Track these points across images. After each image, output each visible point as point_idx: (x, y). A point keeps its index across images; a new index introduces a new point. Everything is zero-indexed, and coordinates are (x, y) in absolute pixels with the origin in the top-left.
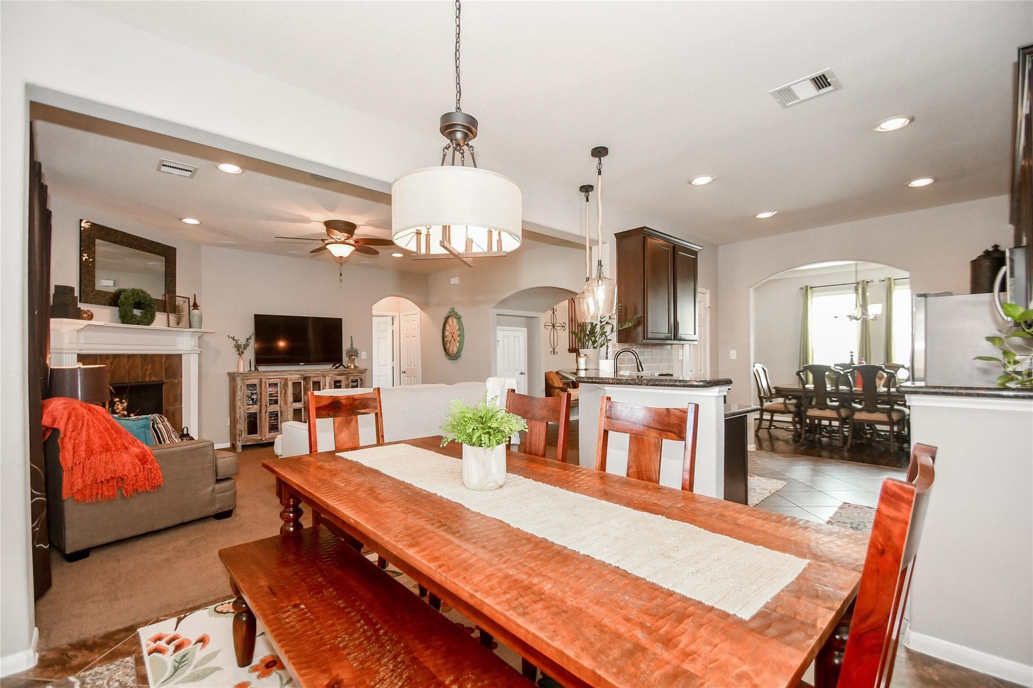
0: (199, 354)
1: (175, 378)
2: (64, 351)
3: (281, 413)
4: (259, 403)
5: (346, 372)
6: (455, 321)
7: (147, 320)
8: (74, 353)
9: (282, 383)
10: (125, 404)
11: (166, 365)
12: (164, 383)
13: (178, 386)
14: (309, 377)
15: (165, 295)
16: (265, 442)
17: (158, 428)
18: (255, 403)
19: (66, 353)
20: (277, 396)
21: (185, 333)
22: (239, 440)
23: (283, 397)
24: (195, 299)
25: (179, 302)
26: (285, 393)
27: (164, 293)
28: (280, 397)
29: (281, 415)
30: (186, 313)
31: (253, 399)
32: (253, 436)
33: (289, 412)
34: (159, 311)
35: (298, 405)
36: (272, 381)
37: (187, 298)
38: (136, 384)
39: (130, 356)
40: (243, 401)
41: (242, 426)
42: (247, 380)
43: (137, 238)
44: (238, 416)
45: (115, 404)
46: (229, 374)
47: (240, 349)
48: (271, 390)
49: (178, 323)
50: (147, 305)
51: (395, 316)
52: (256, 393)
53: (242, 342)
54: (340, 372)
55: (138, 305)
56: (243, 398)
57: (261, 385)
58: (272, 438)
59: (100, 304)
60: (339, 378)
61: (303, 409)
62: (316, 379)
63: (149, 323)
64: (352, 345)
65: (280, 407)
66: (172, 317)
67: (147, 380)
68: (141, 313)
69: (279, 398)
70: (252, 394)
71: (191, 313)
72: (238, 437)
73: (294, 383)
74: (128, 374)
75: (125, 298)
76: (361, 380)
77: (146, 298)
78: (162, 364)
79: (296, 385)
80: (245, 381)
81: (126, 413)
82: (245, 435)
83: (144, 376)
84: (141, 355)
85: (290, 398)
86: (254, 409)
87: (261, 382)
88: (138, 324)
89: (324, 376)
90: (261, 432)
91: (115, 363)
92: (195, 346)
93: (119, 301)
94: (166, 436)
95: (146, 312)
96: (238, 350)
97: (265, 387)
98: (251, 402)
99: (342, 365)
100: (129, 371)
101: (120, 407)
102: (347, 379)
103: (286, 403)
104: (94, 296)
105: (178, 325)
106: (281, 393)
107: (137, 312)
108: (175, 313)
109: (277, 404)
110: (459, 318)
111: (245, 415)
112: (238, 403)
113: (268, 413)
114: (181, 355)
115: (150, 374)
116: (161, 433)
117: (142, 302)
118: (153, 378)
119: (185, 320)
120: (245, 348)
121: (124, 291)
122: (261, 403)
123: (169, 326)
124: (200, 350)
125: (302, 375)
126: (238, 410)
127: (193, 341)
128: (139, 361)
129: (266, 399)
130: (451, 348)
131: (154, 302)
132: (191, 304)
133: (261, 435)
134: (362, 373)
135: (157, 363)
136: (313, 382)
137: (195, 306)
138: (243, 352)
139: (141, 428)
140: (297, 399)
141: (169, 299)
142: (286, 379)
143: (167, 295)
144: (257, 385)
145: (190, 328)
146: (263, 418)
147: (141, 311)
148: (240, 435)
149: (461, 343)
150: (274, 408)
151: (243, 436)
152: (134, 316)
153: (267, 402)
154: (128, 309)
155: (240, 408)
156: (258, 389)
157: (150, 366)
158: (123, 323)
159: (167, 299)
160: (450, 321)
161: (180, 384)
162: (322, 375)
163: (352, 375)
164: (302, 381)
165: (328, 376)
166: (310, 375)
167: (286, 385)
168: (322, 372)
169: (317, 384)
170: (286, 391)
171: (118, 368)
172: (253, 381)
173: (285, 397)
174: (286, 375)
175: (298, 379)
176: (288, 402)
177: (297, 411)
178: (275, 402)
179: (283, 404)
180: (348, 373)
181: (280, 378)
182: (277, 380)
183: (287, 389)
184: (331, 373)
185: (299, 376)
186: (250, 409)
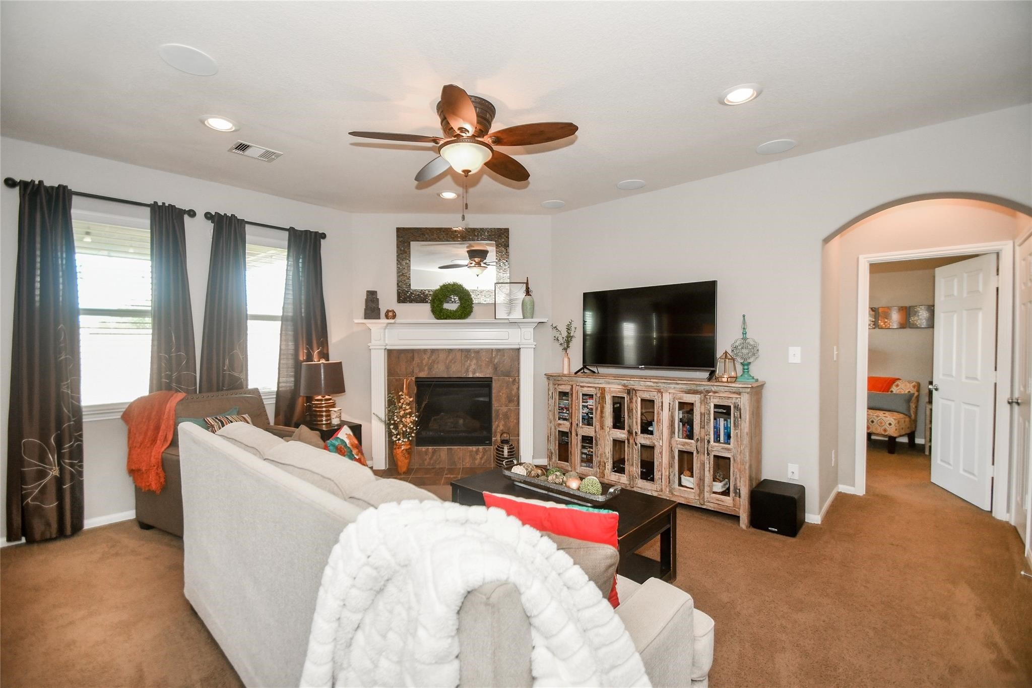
0: (534, 348)
1: (509, 376)
3: (597, 441)
4: (570, 420)
5: (702, 388)
7: (464, 314)
8: (382, 349)
9: (598, 395)
11: (496, 361)
12: (494, 381)
13: (514, 385)
14: (636, 390)
23: (598, 416)
24: (527, 283)
26: (602, 412)
28: (596, 417)
29: (597, 444)
33: (607, 442)
35: (621, 434)
36: (586, 390)
37: (523, 283)
40: (554, 412)
42: (559, 385)
46: (548, 376)
49: (509, 314)
50: (460, 298)
54: (689, 387)
56: (554, 409)
57: (572, 394)
58: (585, 475)
61: (626, 442)
62: (646, 396)
63: (467, 317)
64: (744, 333)
65: (596, 432)
66: (502, 307)
67: (471, 376)
69: (594, 416)
73: (614, 398)
74: (448, 369)
78: (490, 358)
79: (617, 400)
80: (556, 386)
82: (555, 459)
83: (467, 371)
84: (462, 350)
85: (609, 421)
86: (564, 426)
87: (572, 389)
90: (573, 460)
95: (460, 306)
97: (578, 398)
98: (561, 416)
100: (449, 367)
102: (704, 401)
103: (602, 428)
105: (508, 316)
106: (597, 408)
109: (592, 425)
111: (555, 433)
113: (579, 438)
114: (518, 350)
115: (474, 370)
118: (478, 375)
119: (518, 309)
122: (573, 420)
123: (495, 319)
124: (535, 343)
125: (624, 385)
129: (579, 413)
133: (571, 466)
134: (739, 394)
135: (482, 357)
136: (642, 400)
137: (527, 291)
140: (618, 424)
141: (498, 287)
143: (496, 284)
144: (569, 393)
145: (523, 318)
146: (576, 442)
150: (588, 431)
152: (448, 311)
153: (578, 420)
155: (551, 422)
156: (570, 400)
157: (474, 362)
161: (516, 382)
162: (656, 389)
163: (716, 395)
164: (625, 395)
165: (667, 391)
166: (636, 387)
167: (603, 398)
168: (655, 385)
169: (648, 404)
170: (602, 408)
171: (436, 362)
172: (564, 388)
173: (602, 417)
174: (601, 383)
175: (619, 392)
176: (606, 426)
177: (618, 444)
178: (588, 421)
179: (598, 427)
180: (708, 392)
181: (596, 388)
182: (591, 389)
183: (605, 405)
184: (672, 386)
185: (620, 387)
186: (560, 426)
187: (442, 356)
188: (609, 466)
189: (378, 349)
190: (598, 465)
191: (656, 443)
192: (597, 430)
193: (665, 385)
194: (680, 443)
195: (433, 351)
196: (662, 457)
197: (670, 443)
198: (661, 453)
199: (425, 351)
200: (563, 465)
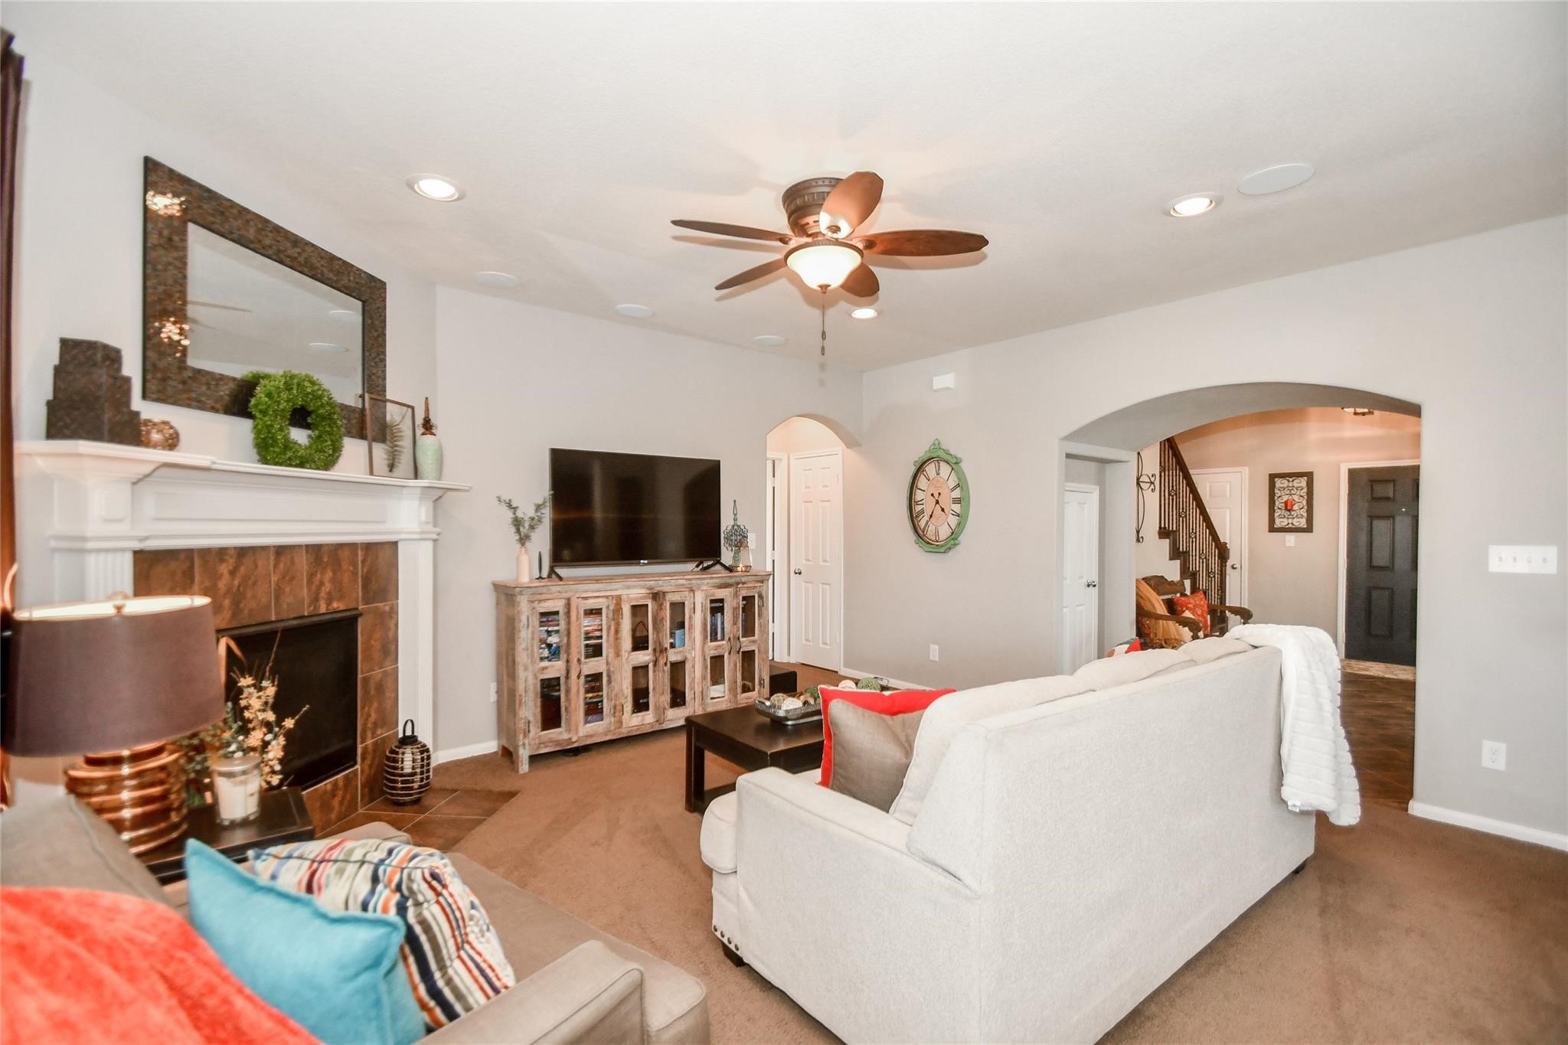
0: (435, 541)
1: (384, 600)
2: (90, 545)
3: (609, 676)
4: (563, 656)
5: (734, 580)
6: (945, 469)
7: (325, 456)
8: (123, 550)
9: (611, 608)
10: (271, 691)
11: (365, 570)
12: (361, 615)
13: (391, 617)
14: (664, 593)
15: (362, 397)
16: (575, 745)
17: (423, 923)
18: (555, 653)
19: (99, 551)
20: (600, 637)
21: (405, 491)
22: (524, 745)
23: (612, 639)
24: (427, 410)
25: (392, 413)
26: (617, 632)
27: (360, 392)
28: (608, 641)
29: (609, 682)
30: (406, 443)
31: (549, 646)
32: (553, 733)
33: (624, 674)
34: (350, 434)
35: (643, 657)
36: (592, 604)
37: (408, 406)
38: (295, 622)
39: (281, 550)
40: (532, 651)
41: (530, 710)
42: (540, 601)
43: (297, 241)
44: (521, 686)
45: (240, 691)
46: (497, 587)
47: (522, 530)
48: (589, 624)
49: (392, 467)
50: (323, 418)
51: (781, 460)
52: (557, 632)
53: (527, 511)
54: (722, 581)
55: (300, 417)
56: (532, 646)
57: (568, 613)
59: (201, 406)
60: (720, 594)
61: (651, 665)
62: (676, 598)
63: (328, 464)
64: (735, 520)
65: (608, 663)
66: (380, 451)
67: (323, 609)
68: (310, 436)
69: (604, 640)
70: (549, 633)
71: (419, 443)
72: (521, 736)
73: (634, 608)
74: (277, 597)
75: (269, 395)
76: (761, 596)
77: (320, 397)
78: (355, 565)
79: (638, 610)
80: (536, 604)
81: (271, 716)
82: (535, 730)
83: (315, 600)
84: (307, 546)
85: (627, 642)
86: (555, 669)
87: (568, 605)
88: (301, 465)
89: (692, 590)
90: (568, 721)
91: (242, 569)
92: (428, 523)
93: (253, 401)
94: (449, 947)
95: (319, 437)
96: (518, 531)
97: (578, 619)
98: (546, 653)
99: (719, 562)
100: (279, 593)
101: (256, 704)
102: (736, 594)
103: (618, 654)
104: (184, 382)
105: (391, 471)
106: (609, 629)
107: (299, 436)
108: (383, 440)
109: (601, 655)
110: (955, 464)
111: (535, 685)
112: (522, 657)
113: (582, 679)
114: (395, 543)
115: (329, 593)
116: (433, 940)
117: (311, 408)
118: (335, 605)
119: (405, 459)
120: (532, 527)
121: (267, 377)
122: (568, 654)
123: (372, 474)
124: (438, 530)
125: (650, 588)
126: (521, 674)
127: (423, 510)
128: (303, 563)
129: (579, 645)
130: (931, 528)
131: (337, 409)
132: (419, 421)
133: (569, 730)
134: (762, 582)
135: (345, 566)
136: (672, 604)
137: (428, 426)
138: (527, 537)
139: (357, 975)
140: (640, 644)
141: (372, 406)
142: (619, 599)
143: (367, 395)
144: (561, 613)
145: (416, 477)
146: (574, 690)
147: (309, 432)
148: (527, 732)
149: (962, 518)
150: (594, 665)
151: (532, 734)
152: (288, 445)
153: (579, 653)
154: (277, 426)
155: (526, 669)
156: (563, 623)
157: (329, 574)
158: (264, 461)
159: (367, 405)
160: (930, 469)
161: (393, 612)
162: (687, 588)
163: (745, 586)
164: (650, 603)
165: (699, 589)
166: (665, 589)
167: (618, 611)
168: (688, 582)
169: (678, 607)
170: (618, 625)
171: (250, 582)
172: (553, 605)
173: (617, 639)
174: (618, 589)
175: (641, 598)
176: (623, 651)
177: (640, 671)
178: (596, 651)
179: (612, 655)
180: (738, 584)
181: (607, 597)
182: (601, 600)
183: (621, 621)
184: (705, 582)
185: (644, 591)
186: (545, 671)
187: (266, 564)
188: (629, 706)
189: (107, 550)
190: (612, 712)
191: (689, 656)
192: (610, 660)
193: (699, 582)
194: (712, 649)
195: (242, 552)
196: (694, 671)
197: (703, 651)
198: (694, 667)
199: (222, 553)
200: (552, 736)
